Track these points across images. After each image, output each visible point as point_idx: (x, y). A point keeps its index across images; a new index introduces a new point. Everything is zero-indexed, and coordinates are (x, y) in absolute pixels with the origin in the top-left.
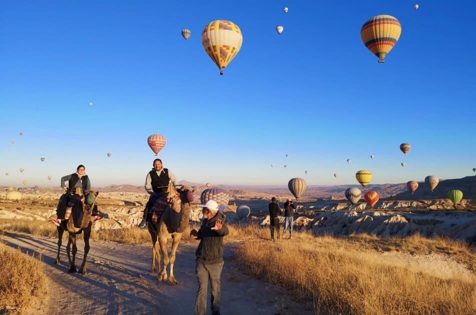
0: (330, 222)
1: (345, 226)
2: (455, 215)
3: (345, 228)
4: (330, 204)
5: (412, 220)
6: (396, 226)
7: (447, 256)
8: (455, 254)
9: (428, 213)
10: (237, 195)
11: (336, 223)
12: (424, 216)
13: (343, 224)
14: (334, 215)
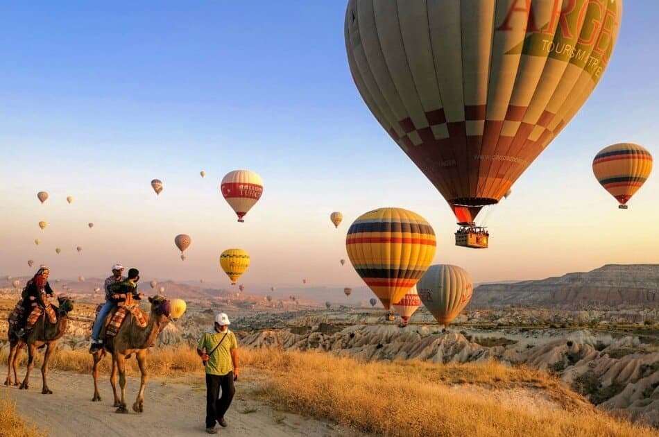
0: (357, 341)
1: (380, 346)
2: (533, 333)
3: (380, 350)
4: (359, 314)
5: (473, 339)
6: (452, 347)
7: (533, 391)
8: (544, 388)
9: (497, 328)
10: (215, 298)
11: (367, 342)
12: (490, 334)
13: (377, 345)
14: (364, 330)
